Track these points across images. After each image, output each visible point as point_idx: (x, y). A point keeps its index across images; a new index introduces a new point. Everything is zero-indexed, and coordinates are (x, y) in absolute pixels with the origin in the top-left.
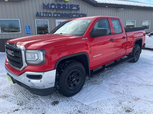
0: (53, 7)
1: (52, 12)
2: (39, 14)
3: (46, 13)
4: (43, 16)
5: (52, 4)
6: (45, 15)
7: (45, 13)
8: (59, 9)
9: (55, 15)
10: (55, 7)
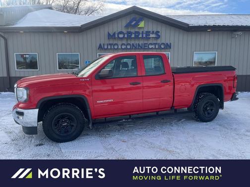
0: (121, 36)
1: (120, 43)
2: (103, 46)
3: (111, 45)
4: (107, 48)
5: (121, 33)
6: (109, 47)
7: (109, 44)
8: (129, 38)
9: (123, 47)
10: (124, 36)
